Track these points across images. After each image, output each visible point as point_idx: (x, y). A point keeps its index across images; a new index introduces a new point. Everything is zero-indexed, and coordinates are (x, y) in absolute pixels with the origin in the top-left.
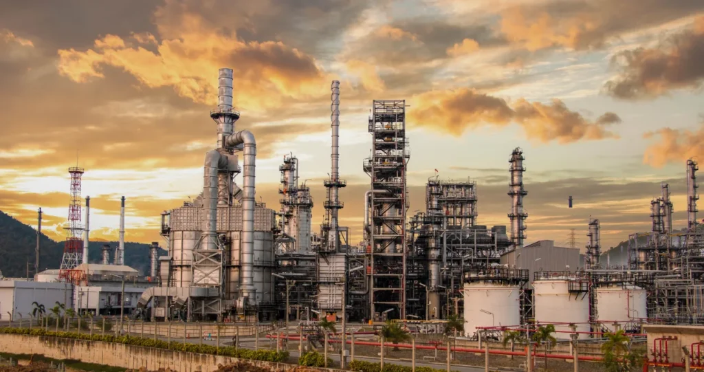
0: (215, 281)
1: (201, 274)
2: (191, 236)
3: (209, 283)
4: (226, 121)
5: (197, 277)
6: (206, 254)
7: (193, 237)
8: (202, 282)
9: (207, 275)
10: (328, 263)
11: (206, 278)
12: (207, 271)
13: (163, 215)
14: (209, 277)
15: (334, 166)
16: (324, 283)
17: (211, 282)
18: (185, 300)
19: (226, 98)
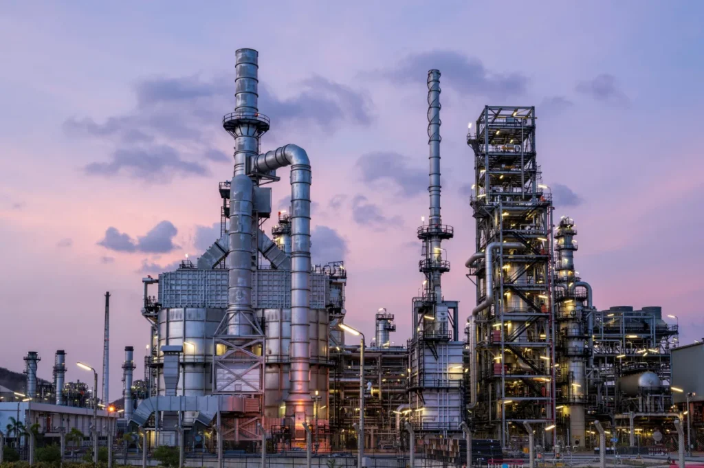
0: (253, 387)
1: (230, 375)
2: (198, 315)
3: (243, 389)
4: (250, 133)
5: (223, 380)
6: (236, 342)
7: (203, 317)
8: (231, 388)
9: (239, 377)
10: (437, 357)
11: (237, 382)
12: (239, 371)
13: (147, 283)
14: (243, 380)
15: (433, 204)
16: (431, 389)
17: (246, 388)
18: (212, 418)
19: (249, 96)
